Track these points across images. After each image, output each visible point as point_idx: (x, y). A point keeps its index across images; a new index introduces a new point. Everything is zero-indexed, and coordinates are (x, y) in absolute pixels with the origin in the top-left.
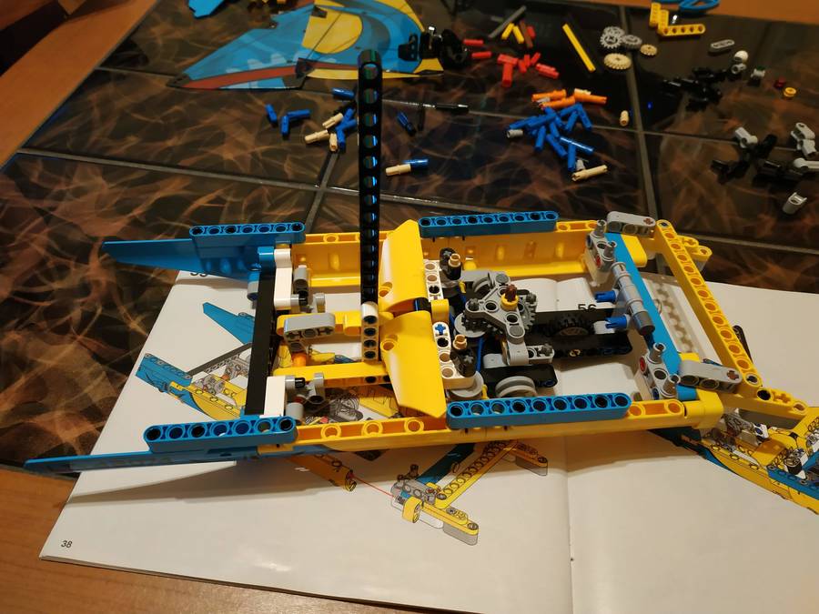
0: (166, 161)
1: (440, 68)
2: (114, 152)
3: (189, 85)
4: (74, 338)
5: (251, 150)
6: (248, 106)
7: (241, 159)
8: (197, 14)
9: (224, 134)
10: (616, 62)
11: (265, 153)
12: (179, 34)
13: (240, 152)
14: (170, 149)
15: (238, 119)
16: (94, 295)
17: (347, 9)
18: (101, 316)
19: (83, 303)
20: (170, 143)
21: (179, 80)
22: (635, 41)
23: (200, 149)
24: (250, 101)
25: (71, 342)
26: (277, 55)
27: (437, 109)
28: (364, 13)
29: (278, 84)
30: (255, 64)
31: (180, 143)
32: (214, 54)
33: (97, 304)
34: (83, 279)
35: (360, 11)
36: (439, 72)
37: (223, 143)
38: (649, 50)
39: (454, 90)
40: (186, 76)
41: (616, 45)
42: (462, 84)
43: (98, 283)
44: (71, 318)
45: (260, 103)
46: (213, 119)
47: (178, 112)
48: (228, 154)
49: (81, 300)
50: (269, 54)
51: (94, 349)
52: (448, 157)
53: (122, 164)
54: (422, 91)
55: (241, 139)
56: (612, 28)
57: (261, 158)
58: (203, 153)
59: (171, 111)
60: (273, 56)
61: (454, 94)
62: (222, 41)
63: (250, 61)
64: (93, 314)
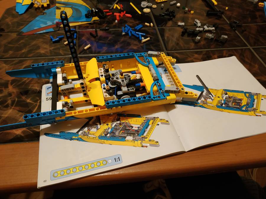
0: (24, 56)
1: (99, 19)
2: (5, 57)
3: (24, 34)
4: (11, 108)
5: (49, 49)
6: (44, 37)
7: (46, 52)
8: (20, 13)
9: (39, 46)
10: (146, 11)
11: (53, 49)
12: (15, 20)
13: (45, 50)
14: (23, 53)
15: (42, 42)
16: (13, 96)
17: (66, 6)
18: (17, 101)
19: (11, 98)
20: (23, 51)
21: (20, 33)
22: (150, 4)
23: (33, 51)
24: (44, 36)
25: (10, 109)
26: (49, 22)
27: (100, 30)
28: (72, 7)
29: (52, 30)
30: (43, 26)
31: (26, 51)
32: (29, 24)
33: (15, 98)
34: (8, 92)
35: (71, 6)
36: (98, 20)
37: (40, 49)
38: (155, 6)
39: (104, 24)
40: (22, 32)
41: (145, 6)
42: (106, 22)
43: (13, 92)
44: (8, 103)
45: (48, 36)
46: (34, 43)
47: (23, 42)
48: (42, 51)
49: (10, 98)
50: (46, 22)
51: (18, 109)
52: (107, 42)
53: (9, 59)
54: (95, 26)
55: (45, 47)
56: (143, 2)
57: (52, 51)
58: (34, 52)
59: (20, 42)
60: (47, 22)
61: (104, 25)
62: (30, 20)
63: (41, 25)
64: (15, 100)
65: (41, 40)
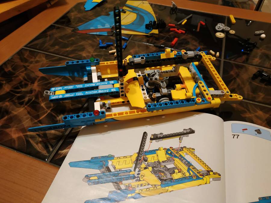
1: (158, 33)
2: (50, 50)
5: (92, 54)
6: (94, 40)
7: (88, 56)
8: (86, 10)
9: (85, 48)
12: (79, 15)
15: (90, 44)
16: (33, 94)
17: (133, 11)
18: (34, 100)
19: (29, 96)
20: (67, 49)
22: (228, 28)
23: (76, 52)
25: (23, 108)
29: (105, 34)
30: (100, 27)
31: (71, 49)
33: (33, 97)
34: (31, 88)
35: (137, 12)
37: (84, 51)
38: (232, 32)
39: (161, 40)
40: (78, 29)
41: (220, 30)
42: (165, 38)
43: (35, 90)
44: (25, 100)
45: (98, 39)
46: (82, 43)
47: (73, 40)
48: (84, 54)
53: (52, 54)
54: (151, 40)
55: (89, 50)
56: (220, 24)
59: (70, 39)
60: (106, 25)
62: (91, 19)
65: (90, 42)
